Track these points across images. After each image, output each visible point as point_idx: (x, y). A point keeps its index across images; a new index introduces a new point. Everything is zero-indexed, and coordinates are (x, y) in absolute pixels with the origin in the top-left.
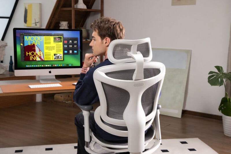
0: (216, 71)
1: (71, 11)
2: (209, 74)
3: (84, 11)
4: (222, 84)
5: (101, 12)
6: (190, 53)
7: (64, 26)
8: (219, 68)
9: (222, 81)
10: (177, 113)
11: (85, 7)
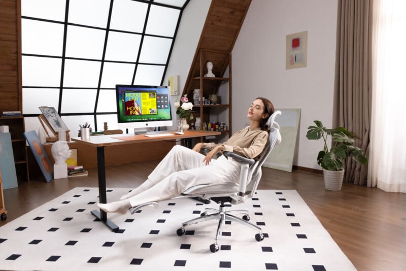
0: (316, 125)
1: (199, 79)
2: (308, 129)
3: (213, 79)
4: (319, 137)
5: (229, 80)
6: (299, 112)
7: (197, 93)
8: (318, 123)
9: (319, 135)
10: (288, 167)
11: (213, 76)
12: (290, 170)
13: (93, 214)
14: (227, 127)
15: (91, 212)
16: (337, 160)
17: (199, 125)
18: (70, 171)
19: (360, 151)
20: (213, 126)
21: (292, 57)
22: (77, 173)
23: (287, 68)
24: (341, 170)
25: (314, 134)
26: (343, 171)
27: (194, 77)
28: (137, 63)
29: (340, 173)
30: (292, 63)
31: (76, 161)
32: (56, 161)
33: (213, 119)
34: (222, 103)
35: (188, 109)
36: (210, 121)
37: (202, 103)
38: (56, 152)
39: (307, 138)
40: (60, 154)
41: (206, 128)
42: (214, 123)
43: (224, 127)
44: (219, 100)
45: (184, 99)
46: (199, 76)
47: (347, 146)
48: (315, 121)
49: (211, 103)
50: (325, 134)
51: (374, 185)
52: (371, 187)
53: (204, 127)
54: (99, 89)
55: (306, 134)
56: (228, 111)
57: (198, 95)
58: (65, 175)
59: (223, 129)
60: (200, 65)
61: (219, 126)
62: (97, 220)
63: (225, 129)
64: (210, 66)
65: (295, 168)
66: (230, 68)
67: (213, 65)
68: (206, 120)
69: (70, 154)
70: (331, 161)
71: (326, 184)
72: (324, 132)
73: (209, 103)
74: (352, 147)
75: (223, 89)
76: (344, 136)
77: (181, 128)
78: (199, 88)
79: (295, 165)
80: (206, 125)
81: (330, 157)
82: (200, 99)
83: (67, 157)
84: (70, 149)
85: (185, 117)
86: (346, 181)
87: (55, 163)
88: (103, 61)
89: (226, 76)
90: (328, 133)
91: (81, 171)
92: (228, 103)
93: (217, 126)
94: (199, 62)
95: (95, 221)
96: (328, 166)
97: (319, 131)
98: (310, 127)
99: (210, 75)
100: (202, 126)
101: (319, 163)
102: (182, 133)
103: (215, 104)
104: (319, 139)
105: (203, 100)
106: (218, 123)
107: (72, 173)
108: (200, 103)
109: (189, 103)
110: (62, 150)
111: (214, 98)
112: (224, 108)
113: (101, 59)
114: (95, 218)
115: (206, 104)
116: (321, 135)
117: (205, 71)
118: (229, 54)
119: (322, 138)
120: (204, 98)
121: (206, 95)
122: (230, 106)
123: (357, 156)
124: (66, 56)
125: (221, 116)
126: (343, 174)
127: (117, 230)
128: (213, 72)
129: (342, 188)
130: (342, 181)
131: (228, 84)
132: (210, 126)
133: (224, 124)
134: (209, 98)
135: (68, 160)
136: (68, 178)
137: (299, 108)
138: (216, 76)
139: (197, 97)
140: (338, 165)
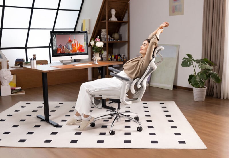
1: (106, 22)
2: (183, 59)
3: (116, 22)
4: (190, 65)
5: (128, 22)
6: (178, 47)
7: (104, 32)
8: (189, 56)
9: (190, 64)
10: (170, 87)
11: (116, 19)
12: (172, 89)
13: (38, 117)
14: (126, 57)
15: (37, 116)
16: (200, 80)
17: (105, 57)
18: (13, 90)
19: (216, 74)
20: (116, 57)
21: (173, 7)
22: (17, 92)
23: (170, 15)
24: (205, 87)
25: (187, 63)
26: (206, 88)
27: (102, 20)
28: (58, 9)
29: (203, 90)
30: (173, 12)
31: (15, 83)
32: (2, 83)
33: (116, 52)
34: (123, 40)
35: (100, 47)
36: (113, 53)
37: (108, 40)
38: (2, 77)
39: (181, 66)
40: (5, 78)
41: (110, 59)
42: (117, 55)
43: (124, 58)
44: (120, 38)
45: (98, 40)
46: (105, 20)
47: (208, 71)
48: (187, 54)
49: (114, 39)
50: (194, 63)
51: (225, 98)
52: (224, 99)
53: (109, 58)
54: (29, 29)
55: (181, 63)
56: (127, 45)
57: (105, 33)
58: (9, 93)
59: (123, 59)
60: (106, 11)
61: (121, 56)
62: (42, 120)
63: (125, 59)
64: (113, 12)
65: (175, 87)
66: (129, 14)
67: (116, 11)
68: (110, 53)
69: (12, 78)
70: (196, 82)
71: (194, 97)
72: (193, 62)
73: (113, 39)
74: (211, 72)
75: (123, 29)
76: (206, 64)
77: (96, 60)
78: (105, 28)
79: (175, 85)
80: (110, 56)
81: (196, 79)
82: (106, 37)
83: (10, 80)
84: (12, 74)
85: (98, 52)
86: (208, 95)
87: (1, 84)
88: (33, 8)
89: (125, 19)
90: (197, 63)
91: (20, 91)
92: (127, 40)
93: (119, 57)
94: (105, 9)
95: (41, 121)
96: (194, 85)
97: (190, 61)
98: (184, 58)
99: (114, 19)
100: (108, 57)
101: (190, 83)
102: (96, 63)
103: (117, 40)
104: (190, 67)
105: (109, 38)
106: (119, 54)
107: (14, 92)
108: (106, 40)
109: (101, 42)
110: (7, 75)
111: (116, 36)
112: (124, 43)
113: (31, 7)
114: (40, 120)
115: (111, 41)
116: (191, 64)
117: (110, 16)
118: (128, 3)
119: (192, 66)
120: (109, 36)
121: (110, 34)
122: (128, 42)
123: (214, 78)
124: (6, 5)
125: (121, 49)
126: (206, 90)
127: (57, 126)
128: (116, 16)
129: (205, 100)
130: (205, 95)
131: (127, 25)
132: (113, 57)
133: (124, 56)
134: (113, 36)
135: (11, 83)
136: (11, 95)
137: (178, 44)
138: (118, 20)
139: (103, 35)
140: (200, 84)
